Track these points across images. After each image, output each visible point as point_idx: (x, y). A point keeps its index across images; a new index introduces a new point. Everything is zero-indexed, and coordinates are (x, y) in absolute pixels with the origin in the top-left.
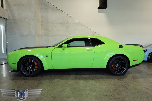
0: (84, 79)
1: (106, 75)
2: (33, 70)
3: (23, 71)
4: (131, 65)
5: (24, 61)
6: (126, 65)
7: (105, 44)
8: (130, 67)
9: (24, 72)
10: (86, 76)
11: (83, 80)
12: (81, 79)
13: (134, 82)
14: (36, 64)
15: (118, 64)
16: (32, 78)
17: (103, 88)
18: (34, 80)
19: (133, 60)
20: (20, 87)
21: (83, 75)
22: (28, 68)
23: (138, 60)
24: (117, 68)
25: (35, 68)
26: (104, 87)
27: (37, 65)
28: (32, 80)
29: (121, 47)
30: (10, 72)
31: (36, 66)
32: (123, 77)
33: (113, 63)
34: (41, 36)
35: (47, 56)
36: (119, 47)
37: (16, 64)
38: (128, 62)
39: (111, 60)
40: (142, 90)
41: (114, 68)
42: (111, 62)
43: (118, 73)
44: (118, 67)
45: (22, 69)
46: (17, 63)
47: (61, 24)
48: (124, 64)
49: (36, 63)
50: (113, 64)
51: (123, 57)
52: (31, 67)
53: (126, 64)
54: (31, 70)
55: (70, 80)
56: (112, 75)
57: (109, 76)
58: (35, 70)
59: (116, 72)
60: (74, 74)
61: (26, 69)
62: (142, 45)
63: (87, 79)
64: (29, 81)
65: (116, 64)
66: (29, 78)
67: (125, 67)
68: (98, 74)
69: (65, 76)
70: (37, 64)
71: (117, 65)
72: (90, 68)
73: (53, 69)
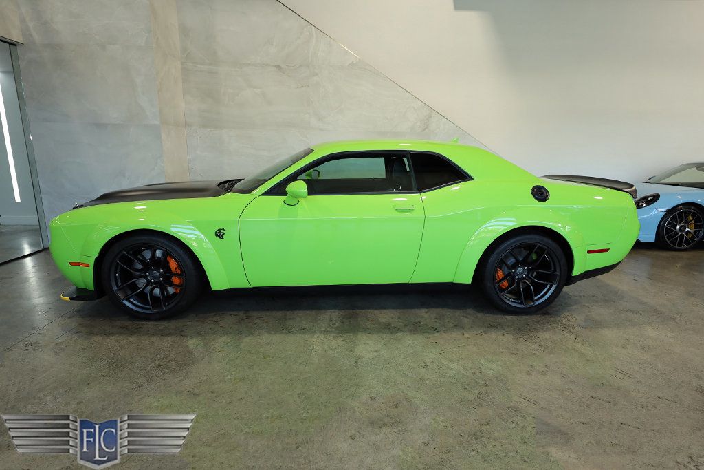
0: (378, 332)
1: (469, 311)
2: (163, 289)
3: (121, 295)
4: (575, 273)
5: (124, 254)
6: (555, 271)
7: (472, 179)
8: (570, 280)
9: (126, 303)
10: (387, 316)
11: (375, 336)
12: (367, 331)
13: (578, 346)
14: (173, 265)
15: (523, 266)
16: (163, 325)
17: (451, 373)
18: (169, 335)
19: (589, 252)
20: (117, 367)
21: (376, 312)
22: (142, 282)
23: (607, 250)
24: (518, 284)
25: (172, 284)
26: (455, 366)
27: (179, 272)
28: (163, 334)
29: (540, 194)
30: (68, 299)
31: (176, 275)
32: (537, 322)
33: (502, 262)
34: (187, 125)
35: (220, 234)
36: (534, 196)
37: (88, 265)
38: (563, 261)
39: (493, 252)
40: (604, 381)
41: (505, 283)
42: (493, 258)
43: (521, 303)
44: (524, 278)
45: (115, 288)
46: (92, 262)
47: (278, 67)
48: (549, 269)
49: (176, 261)
50: (504, 265)
51: (546, 240)
52: (154, 278)
53: (555, 268)
54: (157, 291)
55: (322, 336)
56: (493, 313)
57: (480, 316)
58: (171, 290)
59: (510, 300)
60: (335, 307)
61: (134, 287)
62: (632, 186)
63: (389, 328)
64: (154, 339)
65: (515, 266)
66: (150, 325)
67: (549, 279)
68: (437, 307)
69: (300, 317)
70: (179, 266)
71: (520, 270)
72: (407, 282)
73: (248, 286)
